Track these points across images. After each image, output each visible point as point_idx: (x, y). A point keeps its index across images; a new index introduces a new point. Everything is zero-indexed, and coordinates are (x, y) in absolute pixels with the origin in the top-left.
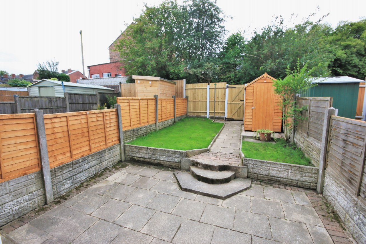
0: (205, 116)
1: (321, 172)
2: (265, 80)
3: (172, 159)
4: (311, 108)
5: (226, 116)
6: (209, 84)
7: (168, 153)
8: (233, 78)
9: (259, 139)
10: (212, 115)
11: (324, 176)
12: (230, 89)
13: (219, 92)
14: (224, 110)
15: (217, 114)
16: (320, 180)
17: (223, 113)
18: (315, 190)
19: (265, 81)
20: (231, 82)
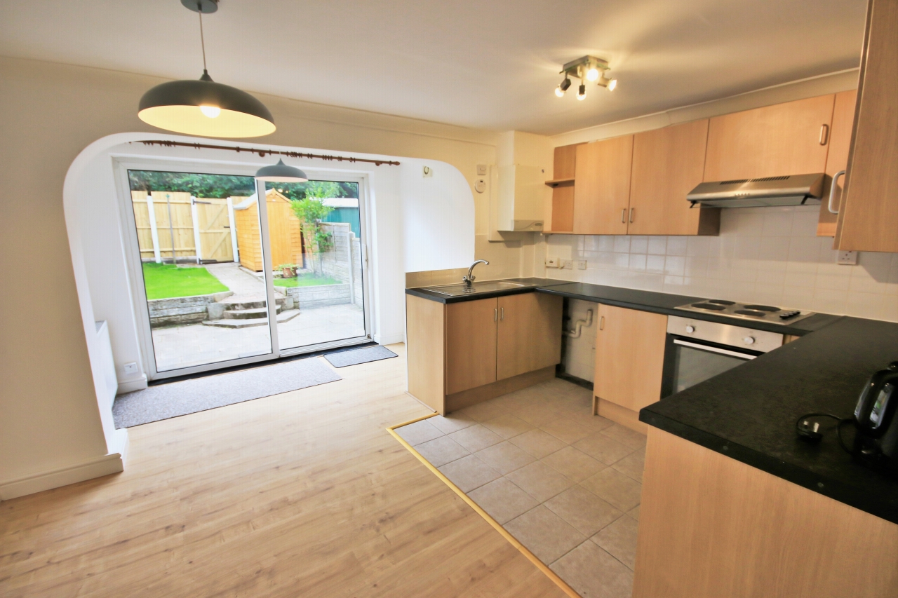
0: (152, 259)
1: (351, 285)
2: (274, 198)
3: (192, 309)
4: (335, 233)
5: (200, 256)
6: (150, 194)
7: (183, 302)
8: (198, 184)
9: (283, 277)
10: (170, 256)
11: (354, 288)
12: (200, 206)
13: (178, 212)
14: (194, 246)
15: (179, 254)
16: (352, 293)
17: (191, 251)
18: (349, 303)
19: (274, 200)
20: (196, 193)
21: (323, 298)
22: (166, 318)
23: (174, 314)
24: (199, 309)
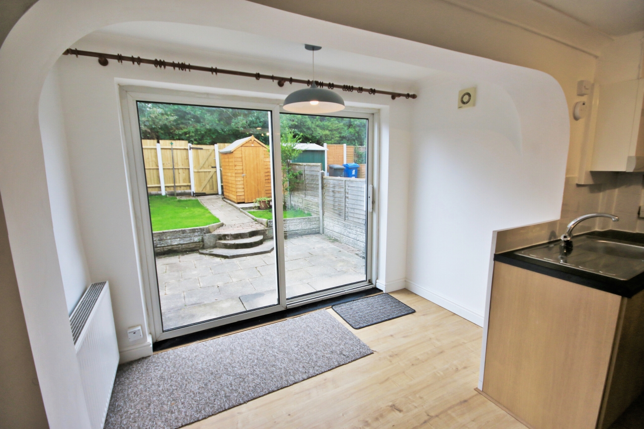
0: (159, 192)
1: (321, 218)
2: (253, 143)
3: (191, 239)
4: (306, 172)
5: (194, 190)
6: (158, 142)
7: (184, 233)
8: (193, 134)
9: (259, 208)
10: (172, 190)
11: (323, 220)
12: (195, 150)
13: (179, 156)
14: (190, 182)
15: (178, 188)
16: (321, 224)
17: (188, 186)
18: (319, 233)
19: (253, 145)
20: (192, 141)
21: (297, 228)
22: (170, 248)
23: (176, 243)
24: (196, 239)
